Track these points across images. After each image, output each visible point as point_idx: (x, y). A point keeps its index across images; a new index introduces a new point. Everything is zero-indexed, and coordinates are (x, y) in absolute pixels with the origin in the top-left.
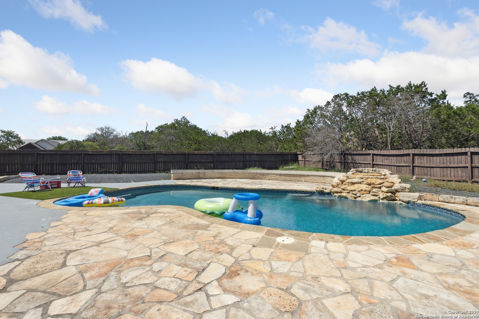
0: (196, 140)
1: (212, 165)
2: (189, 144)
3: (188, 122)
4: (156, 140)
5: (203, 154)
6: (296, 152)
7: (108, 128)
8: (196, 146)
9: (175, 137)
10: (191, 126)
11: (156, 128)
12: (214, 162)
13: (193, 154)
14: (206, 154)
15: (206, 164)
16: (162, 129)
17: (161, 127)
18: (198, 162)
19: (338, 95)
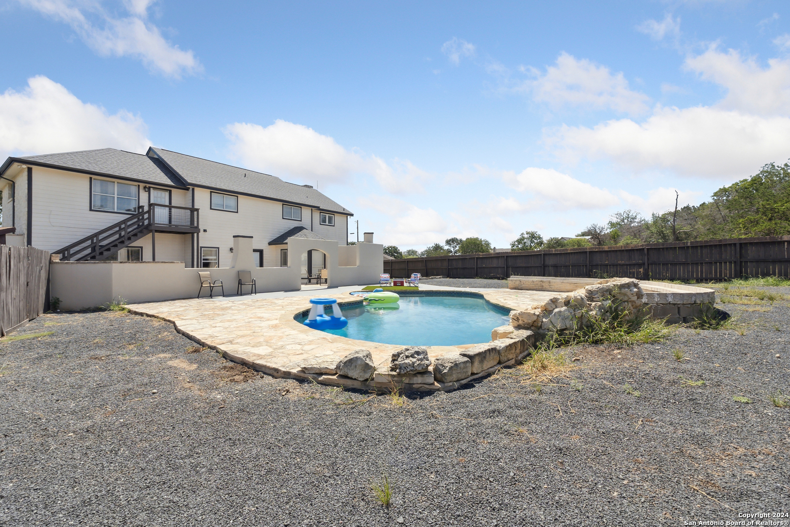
1: (641, 270)
5: (620, 251)
12: (644, 264)
13: (600, 252)
14: (626, 250)
15: (627, 268)
18: (610, 265)
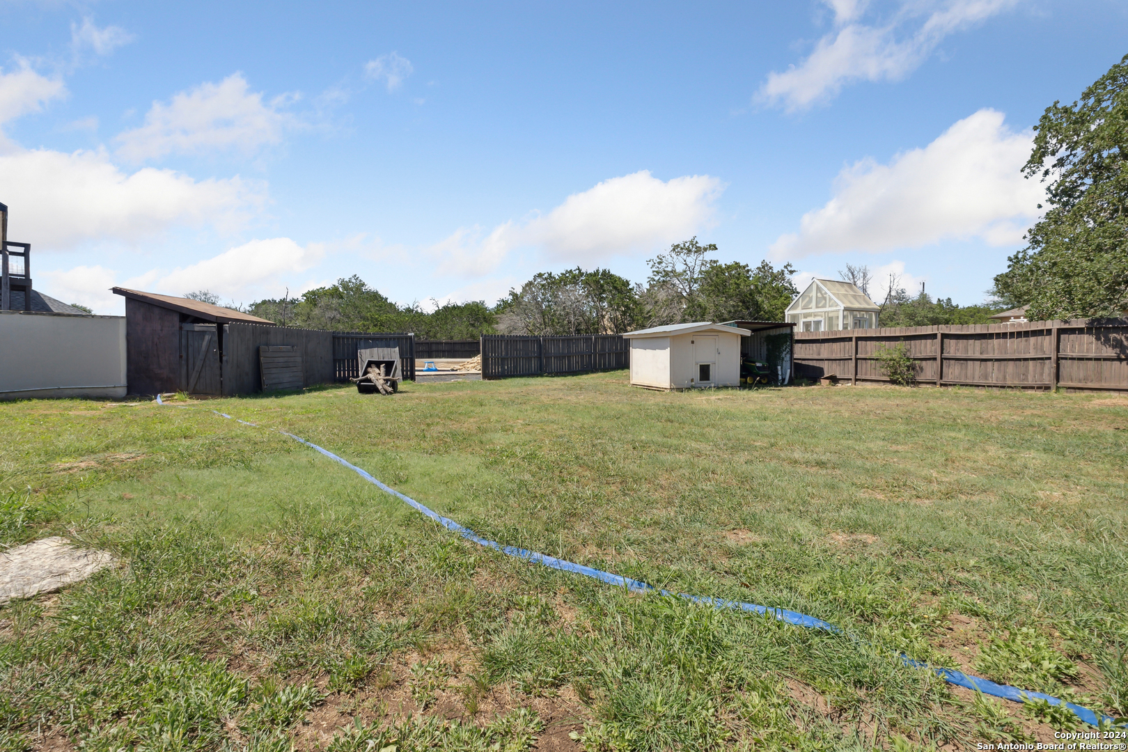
0: (376, 319)
2: (364, 326)
3: (363, 285)
4: (304, 318)
7: (205, 294)
9: (340, 314)
10: (368, 292)
11: (304, 295)
16: (313, 298)
17: (313, 293)
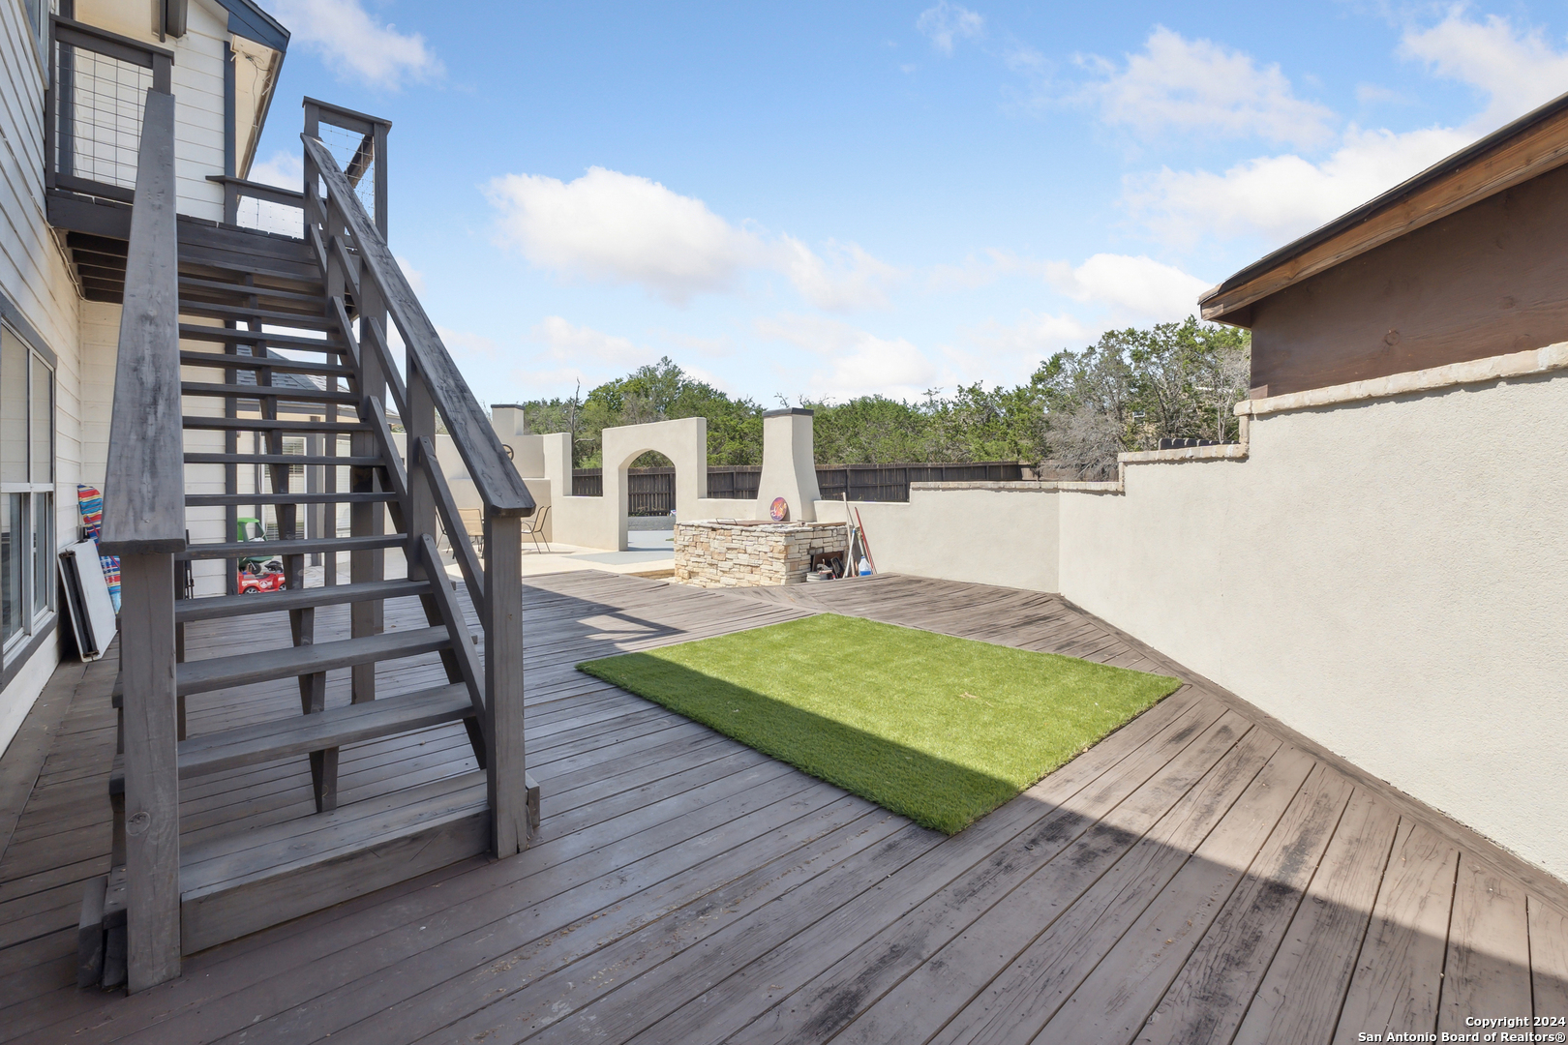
6: (1017, 462)
8: (736, 445)
19: (1113, 331)
